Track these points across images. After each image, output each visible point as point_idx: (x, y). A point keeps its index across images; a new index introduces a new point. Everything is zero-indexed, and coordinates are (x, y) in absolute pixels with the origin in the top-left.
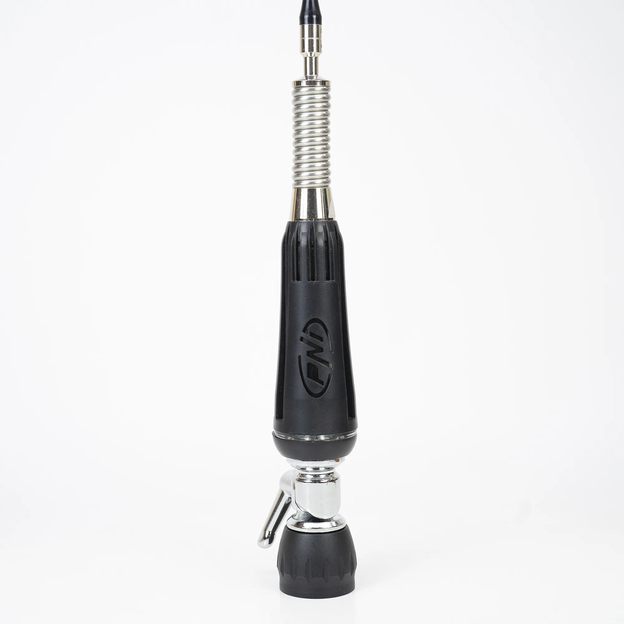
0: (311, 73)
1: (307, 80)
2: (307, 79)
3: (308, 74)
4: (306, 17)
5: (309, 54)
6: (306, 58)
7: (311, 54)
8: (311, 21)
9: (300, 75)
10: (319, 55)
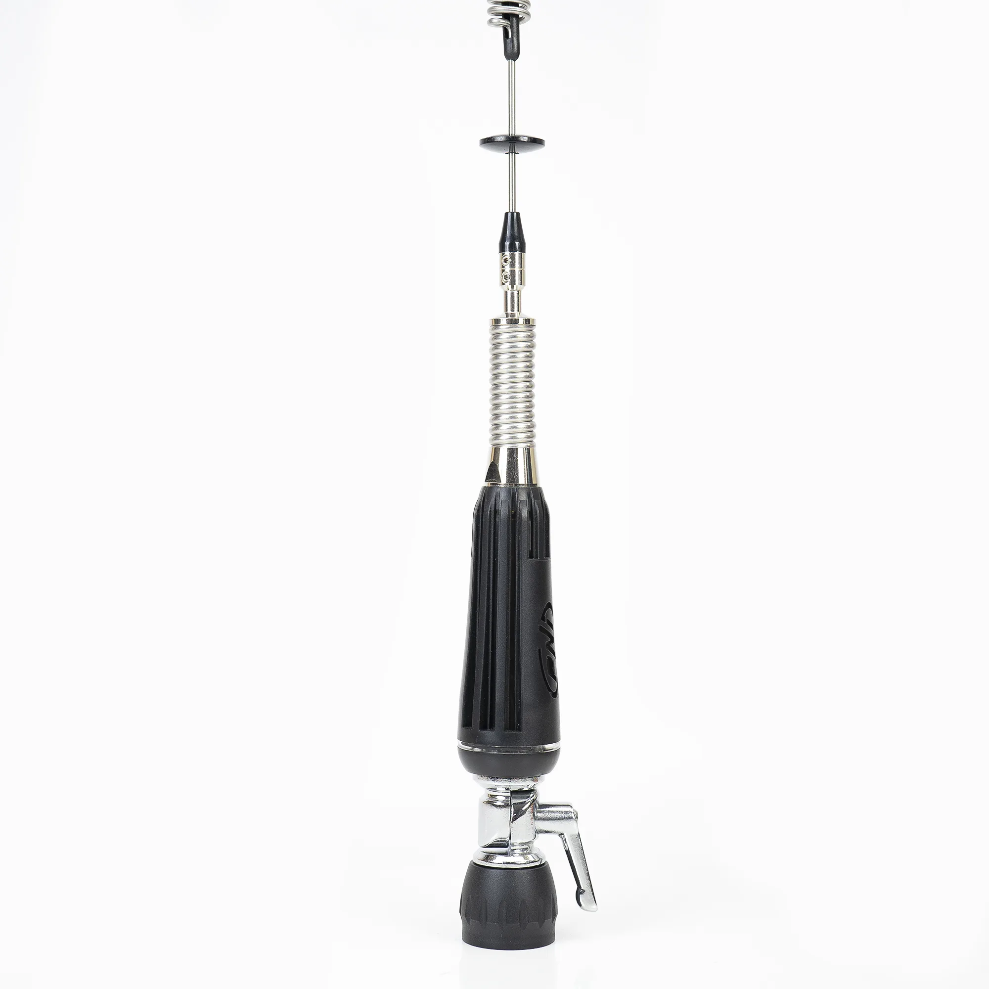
0: (512, 310)
1: (507, 318)
2: (507, 316)
3: (509, 311)
4: (507, 243)
5: (510, 287)
6: (506, 292)
7: (513, 287)
8: (512, 248)
9: (500, 313)
10: (522, 289)
